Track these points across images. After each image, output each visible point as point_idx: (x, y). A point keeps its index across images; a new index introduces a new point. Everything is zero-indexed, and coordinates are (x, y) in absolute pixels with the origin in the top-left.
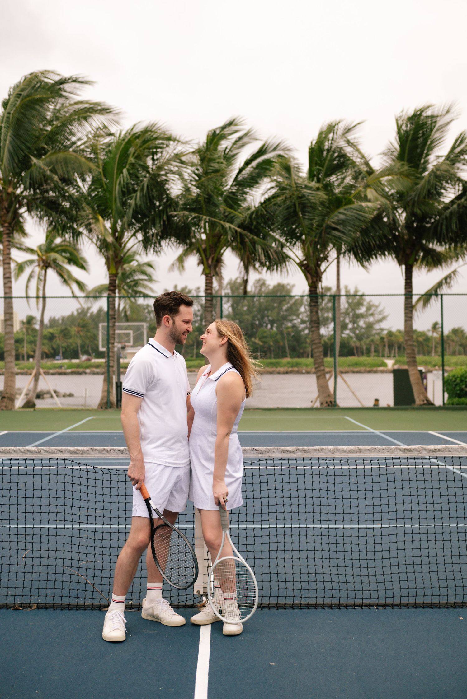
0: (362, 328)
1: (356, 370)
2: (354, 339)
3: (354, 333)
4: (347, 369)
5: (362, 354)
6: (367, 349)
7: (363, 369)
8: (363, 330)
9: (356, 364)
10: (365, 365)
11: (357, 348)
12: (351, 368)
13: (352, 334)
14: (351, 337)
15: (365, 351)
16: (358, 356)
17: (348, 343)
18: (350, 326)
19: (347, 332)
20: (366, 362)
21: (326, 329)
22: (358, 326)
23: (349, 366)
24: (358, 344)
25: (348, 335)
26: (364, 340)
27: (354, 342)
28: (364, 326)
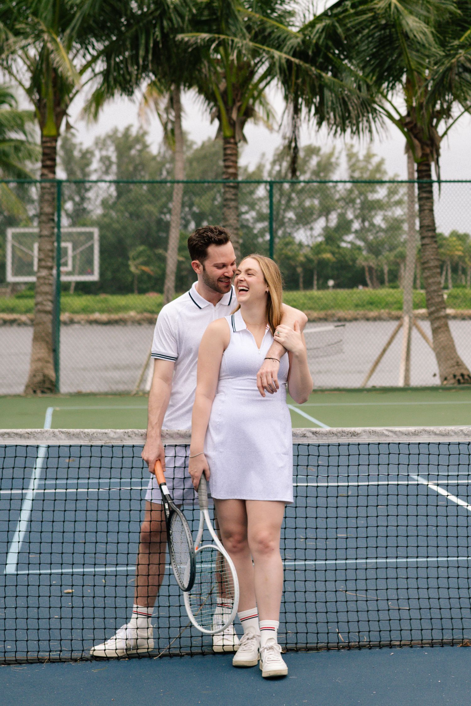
0: (381, 229)
1: (372, 314)
2: (364, 253)
3: (364, 240)
4: (351, 313)
5: (382, 282)
6: (390, 272)
7: (384, 312)
8: (382, 234)
9: (372, 303)
10: (387, 305)
11: (371, 269)
12: (361, 312)
13: (360, 243)
14: (359, 248)
15: (386, 277)
16: (374, 287)
17: (354, 260)
18: (356, 225)
19: (350, 237)
20: (390, 299)
21: (309, 233)
22: (372, 225)
23: (357, 306)
24: (373, 263)
25: (351, 243)
26: (386, 253)
27: (366, 259)
28: (383, 225)
